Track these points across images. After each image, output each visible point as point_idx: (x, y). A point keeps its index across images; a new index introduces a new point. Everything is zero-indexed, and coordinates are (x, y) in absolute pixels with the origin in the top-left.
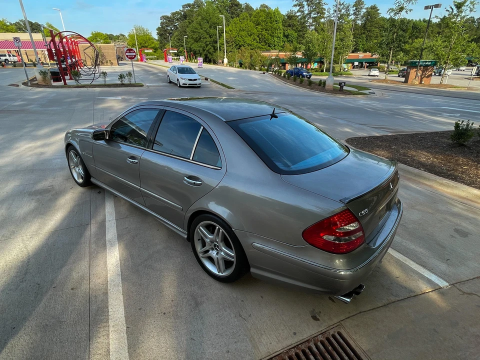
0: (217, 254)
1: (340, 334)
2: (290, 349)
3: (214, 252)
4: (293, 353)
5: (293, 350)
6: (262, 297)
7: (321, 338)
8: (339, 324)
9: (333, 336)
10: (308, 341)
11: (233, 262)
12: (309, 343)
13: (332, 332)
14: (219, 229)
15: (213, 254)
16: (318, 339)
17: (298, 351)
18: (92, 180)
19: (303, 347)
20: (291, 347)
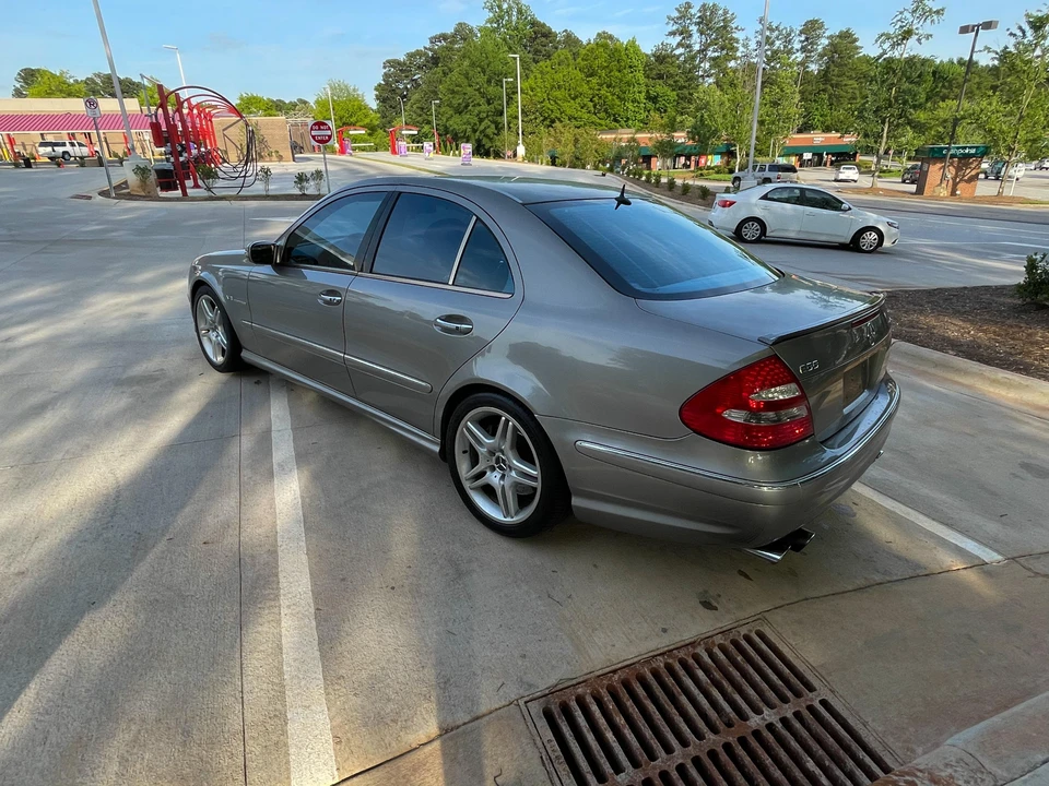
0: (503, 477)
1: (761, 635)
2: (654, 657)
3: (495, 473)
4: (660, 664)
5: (660, 658)
6: (595, 566)
7: (719, 640)
8: (761, 617)
9: (748, 639)
10: (692, 644)
11: (535, 489)
12: (694, 648)
13: (744, 631)
14: (507, 421)
15: (494, 478)
16: (713, 642)
17: (670, 661)
18: (245, 354)
19: (682, 654)
20: (655, 653)
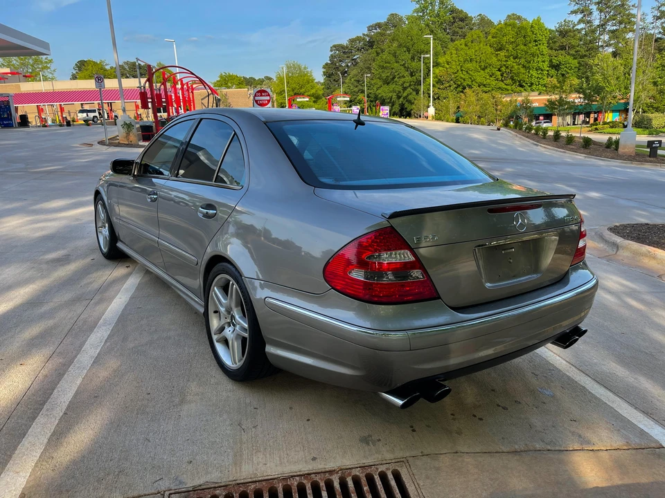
0: (233, 331)
1: (397, 476)
2: (292, 476)
3: (230, 328)
4: (294, 483)
5: (298, 478)
7: (356, 472)
8: (404, 461)
9: (383, 476)
10: (331, 472)
11: (246, 338)
12: (331, 475)
13: (382, 468)
14: (233, 284)
15: (229, 332)
16: (350, 473)
17: (305, 482)
18: (119, 245)
19: (317, 478)
20: (295, 474)
